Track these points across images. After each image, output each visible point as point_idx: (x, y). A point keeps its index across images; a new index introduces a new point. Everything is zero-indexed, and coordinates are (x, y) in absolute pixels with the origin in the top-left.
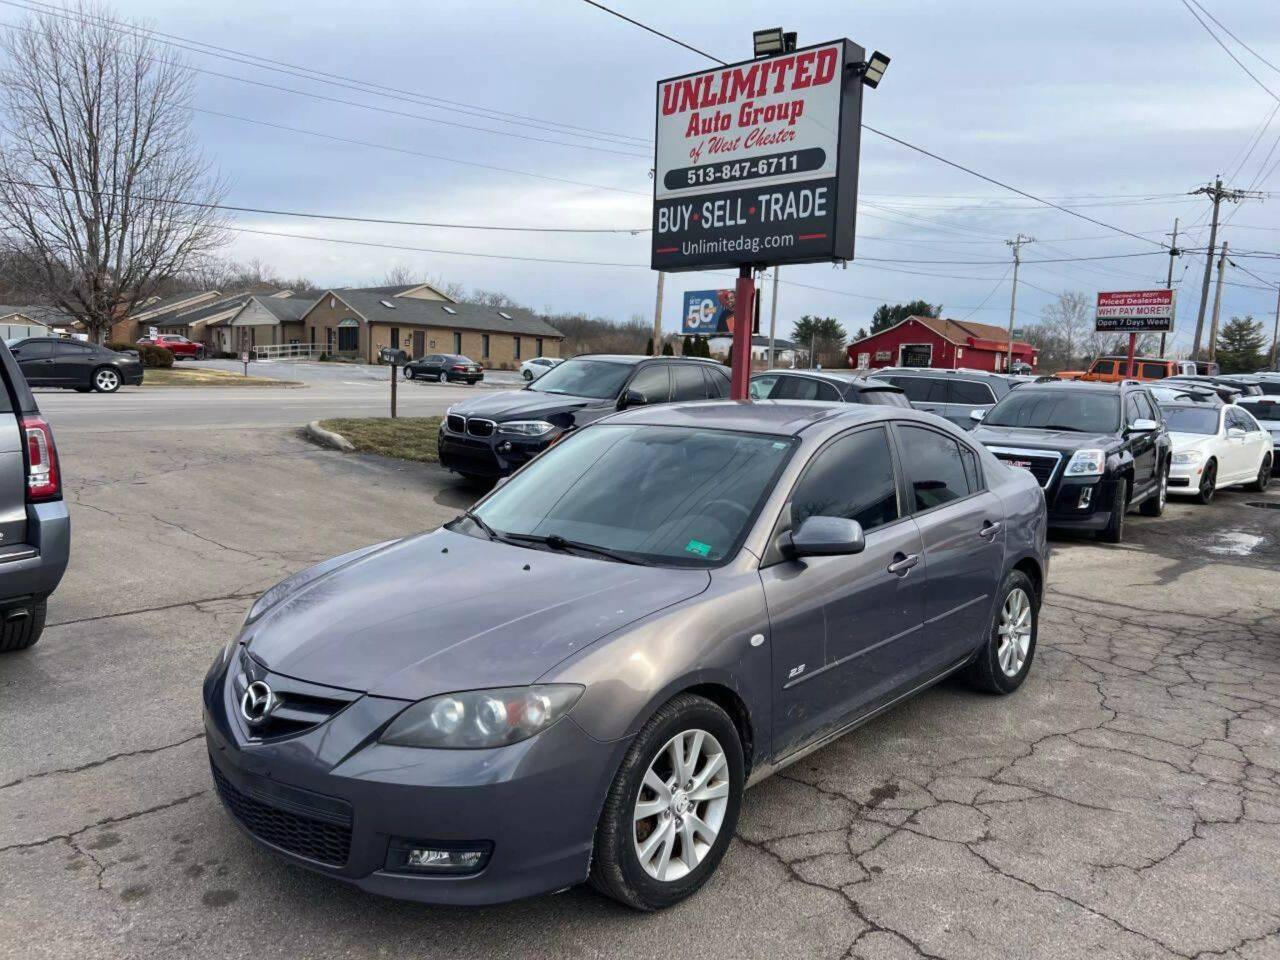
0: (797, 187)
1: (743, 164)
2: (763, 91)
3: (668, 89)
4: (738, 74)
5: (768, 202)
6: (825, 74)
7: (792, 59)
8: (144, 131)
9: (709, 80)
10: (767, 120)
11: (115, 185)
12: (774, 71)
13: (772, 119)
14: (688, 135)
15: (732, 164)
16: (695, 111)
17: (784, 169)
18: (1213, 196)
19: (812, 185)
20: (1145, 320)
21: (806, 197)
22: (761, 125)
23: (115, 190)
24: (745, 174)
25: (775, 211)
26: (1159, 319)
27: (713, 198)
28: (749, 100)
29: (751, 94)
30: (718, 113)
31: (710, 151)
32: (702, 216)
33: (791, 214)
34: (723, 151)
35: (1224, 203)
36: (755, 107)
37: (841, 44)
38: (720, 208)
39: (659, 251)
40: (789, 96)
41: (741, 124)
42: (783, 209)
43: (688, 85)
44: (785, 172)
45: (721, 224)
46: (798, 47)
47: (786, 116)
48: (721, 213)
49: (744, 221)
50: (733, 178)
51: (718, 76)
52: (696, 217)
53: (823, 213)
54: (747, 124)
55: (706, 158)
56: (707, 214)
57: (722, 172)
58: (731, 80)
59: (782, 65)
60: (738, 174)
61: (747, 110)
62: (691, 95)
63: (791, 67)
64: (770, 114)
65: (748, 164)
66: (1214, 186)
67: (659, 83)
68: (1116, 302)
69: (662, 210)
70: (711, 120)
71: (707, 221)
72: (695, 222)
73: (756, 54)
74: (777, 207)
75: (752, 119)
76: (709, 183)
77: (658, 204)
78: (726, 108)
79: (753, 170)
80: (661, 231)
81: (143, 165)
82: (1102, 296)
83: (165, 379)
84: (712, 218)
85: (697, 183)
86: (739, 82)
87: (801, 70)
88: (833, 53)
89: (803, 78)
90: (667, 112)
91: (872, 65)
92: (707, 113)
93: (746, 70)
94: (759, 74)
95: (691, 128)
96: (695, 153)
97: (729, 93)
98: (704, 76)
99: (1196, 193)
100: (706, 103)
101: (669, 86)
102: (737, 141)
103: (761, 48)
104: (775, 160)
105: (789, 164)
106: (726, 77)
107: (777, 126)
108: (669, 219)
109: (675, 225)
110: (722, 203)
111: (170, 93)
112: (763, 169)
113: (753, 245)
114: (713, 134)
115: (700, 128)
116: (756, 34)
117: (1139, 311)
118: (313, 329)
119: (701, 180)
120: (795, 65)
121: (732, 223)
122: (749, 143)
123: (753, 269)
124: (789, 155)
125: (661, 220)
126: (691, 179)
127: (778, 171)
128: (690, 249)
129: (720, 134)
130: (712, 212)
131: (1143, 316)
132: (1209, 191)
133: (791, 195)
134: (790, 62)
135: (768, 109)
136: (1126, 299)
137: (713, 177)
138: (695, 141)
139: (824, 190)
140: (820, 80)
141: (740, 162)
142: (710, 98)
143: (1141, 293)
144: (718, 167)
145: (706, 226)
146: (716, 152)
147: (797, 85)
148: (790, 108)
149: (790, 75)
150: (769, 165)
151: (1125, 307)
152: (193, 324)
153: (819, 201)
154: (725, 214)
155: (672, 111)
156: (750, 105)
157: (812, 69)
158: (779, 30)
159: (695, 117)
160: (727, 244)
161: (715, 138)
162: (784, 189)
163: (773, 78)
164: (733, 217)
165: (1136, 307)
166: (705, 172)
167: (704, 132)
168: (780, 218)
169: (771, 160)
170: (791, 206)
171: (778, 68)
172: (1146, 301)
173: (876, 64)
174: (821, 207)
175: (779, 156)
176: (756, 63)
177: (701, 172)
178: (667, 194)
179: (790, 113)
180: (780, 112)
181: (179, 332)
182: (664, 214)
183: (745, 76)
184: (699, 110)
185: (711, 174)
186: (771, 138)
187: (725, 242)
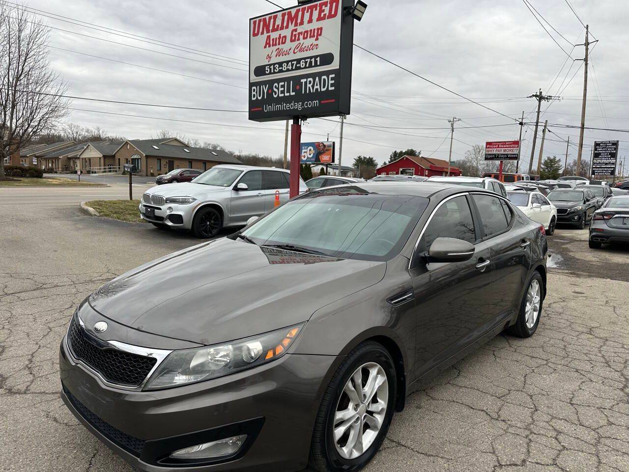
0: (320, 74)
1: (293, 63)
2: (302, 23)
3: (255, 23)
4: (290, 13)
5: (306, 83)
6: (333, 13)
7: (317, 5)
8: (23, 58)
9: (275, 17)
10: (304, 38)
11: (8, 86)
12: (307, 12)
13: (307, 38)
14: (265, 47)
15: (287, 62)
16: (268, 34)
17: (313, 65)
18: (538, 98)
19: (327, 73)
20: (507, 155)
21: (324, 79)
22: (302, 41)
23: (8, 88)
24: (294, 68)
26: (513, 154)
27: (278, 81)
28: (296, 28)
29: (296, 25)
30: (280, 35)
31: (276, 56)
32: (273, 91)
33: (317, 89)
34: (282, 55)
35: (543, 102)
36: (298, 31)
38: (282, 86)
39: (252, 110)
40: (315, 25)
41: (292, 41)
42: (313, 86)
43: (265, 20)
44: (314, 67)
45: (283, 95)
47: (314, 36)
48: (283, 89)
49: (294, 93)
50: (288, 70)
51: (280, 15)
52: (270, 91)
53: (333, 88)
54: (294, 41)
55: (274, 60)
56: (275, 90)
57: (282, 67)
58: (286, 17)
59: (311, 8)
60: (290, 68)
61: (294, 33)
62: (266, 26)
63: (316, 10)
64: (306, 34)
65: (295, 62)
66: (538, 94)
67: (250, 19)
68: (494, 146)
69: (253, 88)
72: (270, 94)
73: (299, 4)
74: (310, 86)
75: (297, 38)
76: (277, 73)
77: (251, 85)
78: (284, 33)
79: (298, 65)
80: (253, 99)
81: (23, 76)
82: (488, 143)
84: (278, 92)
85: (270, 73)
86: (291, 19)
87: (321, 11)
89: (322, 16)
90: (255, 35)
91: (357, 8)
92: (274, 35)
93: (293, 11)
94: (300, 13)
95: (266, 43)
96: (269, 57)
97: (285, 24)
98: (272, 15)
99: (530, 97)
100: (274, 30)
101: (256, 21)
102: (290, 50)
104: (309, 60)
105: (316, 62)
106: (283, 15)
107: (309, 41)
108: (257, 93)
109: (260, 96)
110: (283, 83)
111: (37, 39)
112: (303, 65)
113: (299, 106)
114: (277, 47)
115: (271, 43)
117: (504, 151)
118: (119, 159)
119: (272, 71)
120: (318, 8)
121: (288, 94)
122: (296, 51)
123: (300, 120)
124: (316, 57)
125: (253, 93)
126: (267, 71)
127: (311, 66)
128: (268, 108)
129: (281, 46)
130: (278, 89)
131: (506, 153)
132: (536, 96)
133: (317, 78)
134: (316, 7)
135: (305, 32)
136: (498, 145)
137: (278, 70)
138: (269, 50)
139: (333, 76)
140: (331, 16)
141: (291, 61)
142: (276, 27)
143: (505, 142)
144: (280, 64)
145: (275, 96)
146: (279, 56)
147: (320, 19)
148: (316, 31)
149: (316, 14)
150: (306, 63)
151: (498, 149)
152: (61, 157)
153: (331, 82)
155: (257, 34)
156: (296, 30)
157: (327, 10)
159: (269, 37)
160: (286, 106)
161: (279, 49)
162: (313, 76)
163: (307, 16)
164: (288, 91)
165: (503, 149)
166: (274, 66)
167: (273, 45)
168: (312, 92)
169: (306, 60)
170: (317, 85)
171: (310, 10)
172: (508, 146)
173: (359, 7)
174: (332, 85)
175: (311, 58)
176: (298, 8)
177: (272, 67)
178: (255, 79)
179: (316, 34)
180: (311, 34)
181: (54, 161)
182: (254, 90)
183: (293, 15)
184: (270, 34)
185: (277, 68)
186: (306, 48)
187: (285, 105)
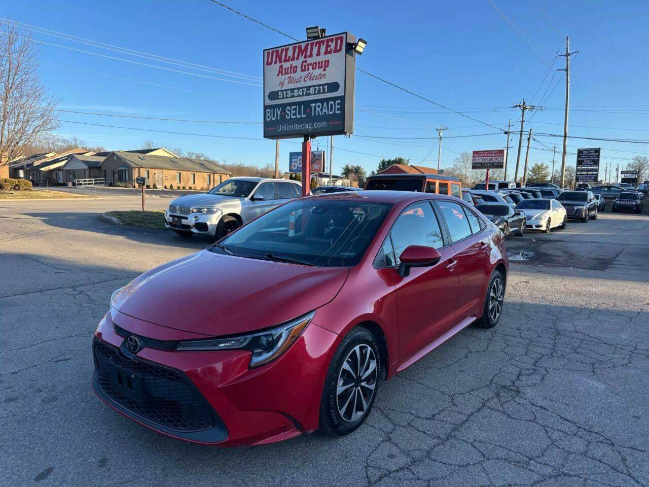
0: (327, 100)
2: (311, 56)
3: (268, 54)
4: (300, 47)
5: (315, 107)
6: (338, 48)
9: (287, 50)
10: (313, 69)
12: (316, 46)
13: (315, 68)
14: (278, 75)
15: (298, 89)
16: (281, 64)
17: (321, 91)
18: (521, 108)
19: (334, 99)
20: (493, 163)
21: (332, 105)
22: (311, 71)
24: (304, 94)
25: (318, 111)
26: (499, 163)
27: (290, 105)
29: (306, 57)
30: (291, 65)
31: (288, 83)
32: (286, 113)
33: (325, 113)
34: (294, 83)
35: (526, 112)
36: (308, 62)
37: (345, 35)
38: (294, 109)
39: (267, 129)
40: (323, 58)
41: (302, 70)
42: (322, 110)
43: (278, 51)
44: (322, 93)
45: (295, 117)
46: (326, 35)
47: (322, 67)
48: (294, 112)
49: (305, 116)
50: (299, 96)
51: (291, 48)
52: (283, 114)
53: (339, 112)
54: (304, 70)
55: (287, 86)
56: (288, 112)
57: (294, 93)
58: (297, 50)
59: (319, 43)
61: (304, 64)
62: (279, 57)
63: (323, 45)
65: (305, 89)
66: (522, 104)
67: (264, 50)
68: (481, 155)
69: (267, 110)
70: (288, 68)
71: (288, 115)
72: (283, 116)
73: (308, 38)
74: (319, 109)
75: (307, 68)
76: (288, 98)
77: (266, 107)
78: (295, 63)
79: (308, 92)
80: (268, 120)
81: (14, 89)
82: (475, 153)
83: (28, 195)
84: (290, 114)
85: (283, 98)
86: (301, 51)
87: (328, 46)
88: (342, 38)
89: (329, 50)
90: (268, 64)
91: (359, 44)
92: (286, 65)
93: (303, 45)
94: (309, 47)
95: (279, 72)
96: (282, 84)
97: (296, 56)
98: (285, 48)
99: (515, 107)
100: (286, 60)
101: (269, 52)
102: (300, 78)
103: (310, 35)
104: (318, 87)
105: (324, 89)
106: (294, 48)
107: (318, 72)
109: (274, 117)
110: (295, 107)
112: (312, 91)
113: (309, 127)
114: (289, 75)
115: (284, 72)
116: (307, 29)
117: (490, 159)
118: (105, 171)
119: (285, 96)
120: (325, 44)
121: (300, 116)
122: (306, 79)
123: (310, 138)
124: (324, 85)
125: (267, 115)
126: (280, 96)
127: (319, 93)
129: (292, 75)
130: (290, 111)
131: (492, 161)
132: (520, 106)
133: (325, 104)
134: (323, 42)
135: (314, 63)
137: (290, 95)
138: (281, 78)
139: (339, 101)
140: (336, 51)
141: (302, 88)
142: (287, 58)
143: (491, 151)
144: (292, 90)
145: (288, 118)
146: (291, 83)
147: (326, 53)
148: (324, 63)
149: (323, 48)
150: (315, 90)
151: (484, 158)
152: (42, 169)
153: (337, 107)
154: (296, 112)
155: (271, 64)
156: (306, 61)
157: (333, 45)
158: (317, 27)
159: (281, 66)
161: (290, 77)
162: (322, 101)
163: (315, 50)
164: (300, 114)
167: (285, 74)
168: (321, 114)
169: (315, 88)
170: (325, 109)
171: (318, 45)
172: (493, 155)
173: (361, 44)
174: (338, 109)
176: (308, 42)
177: (285, 93)
178: (269, 102)
179: (323, 66)
180: (319, 66)
181: (35, 173)
182: (268, 112)
183: (303, 48)
184: (283, 64)
185: (289, 94)
186: (315, 77)
187: (296, 125)
